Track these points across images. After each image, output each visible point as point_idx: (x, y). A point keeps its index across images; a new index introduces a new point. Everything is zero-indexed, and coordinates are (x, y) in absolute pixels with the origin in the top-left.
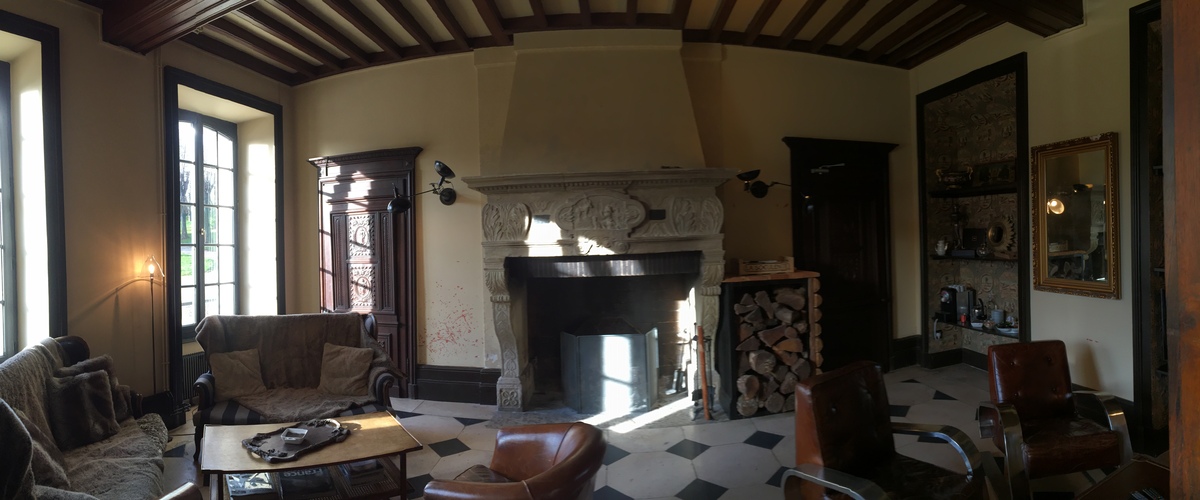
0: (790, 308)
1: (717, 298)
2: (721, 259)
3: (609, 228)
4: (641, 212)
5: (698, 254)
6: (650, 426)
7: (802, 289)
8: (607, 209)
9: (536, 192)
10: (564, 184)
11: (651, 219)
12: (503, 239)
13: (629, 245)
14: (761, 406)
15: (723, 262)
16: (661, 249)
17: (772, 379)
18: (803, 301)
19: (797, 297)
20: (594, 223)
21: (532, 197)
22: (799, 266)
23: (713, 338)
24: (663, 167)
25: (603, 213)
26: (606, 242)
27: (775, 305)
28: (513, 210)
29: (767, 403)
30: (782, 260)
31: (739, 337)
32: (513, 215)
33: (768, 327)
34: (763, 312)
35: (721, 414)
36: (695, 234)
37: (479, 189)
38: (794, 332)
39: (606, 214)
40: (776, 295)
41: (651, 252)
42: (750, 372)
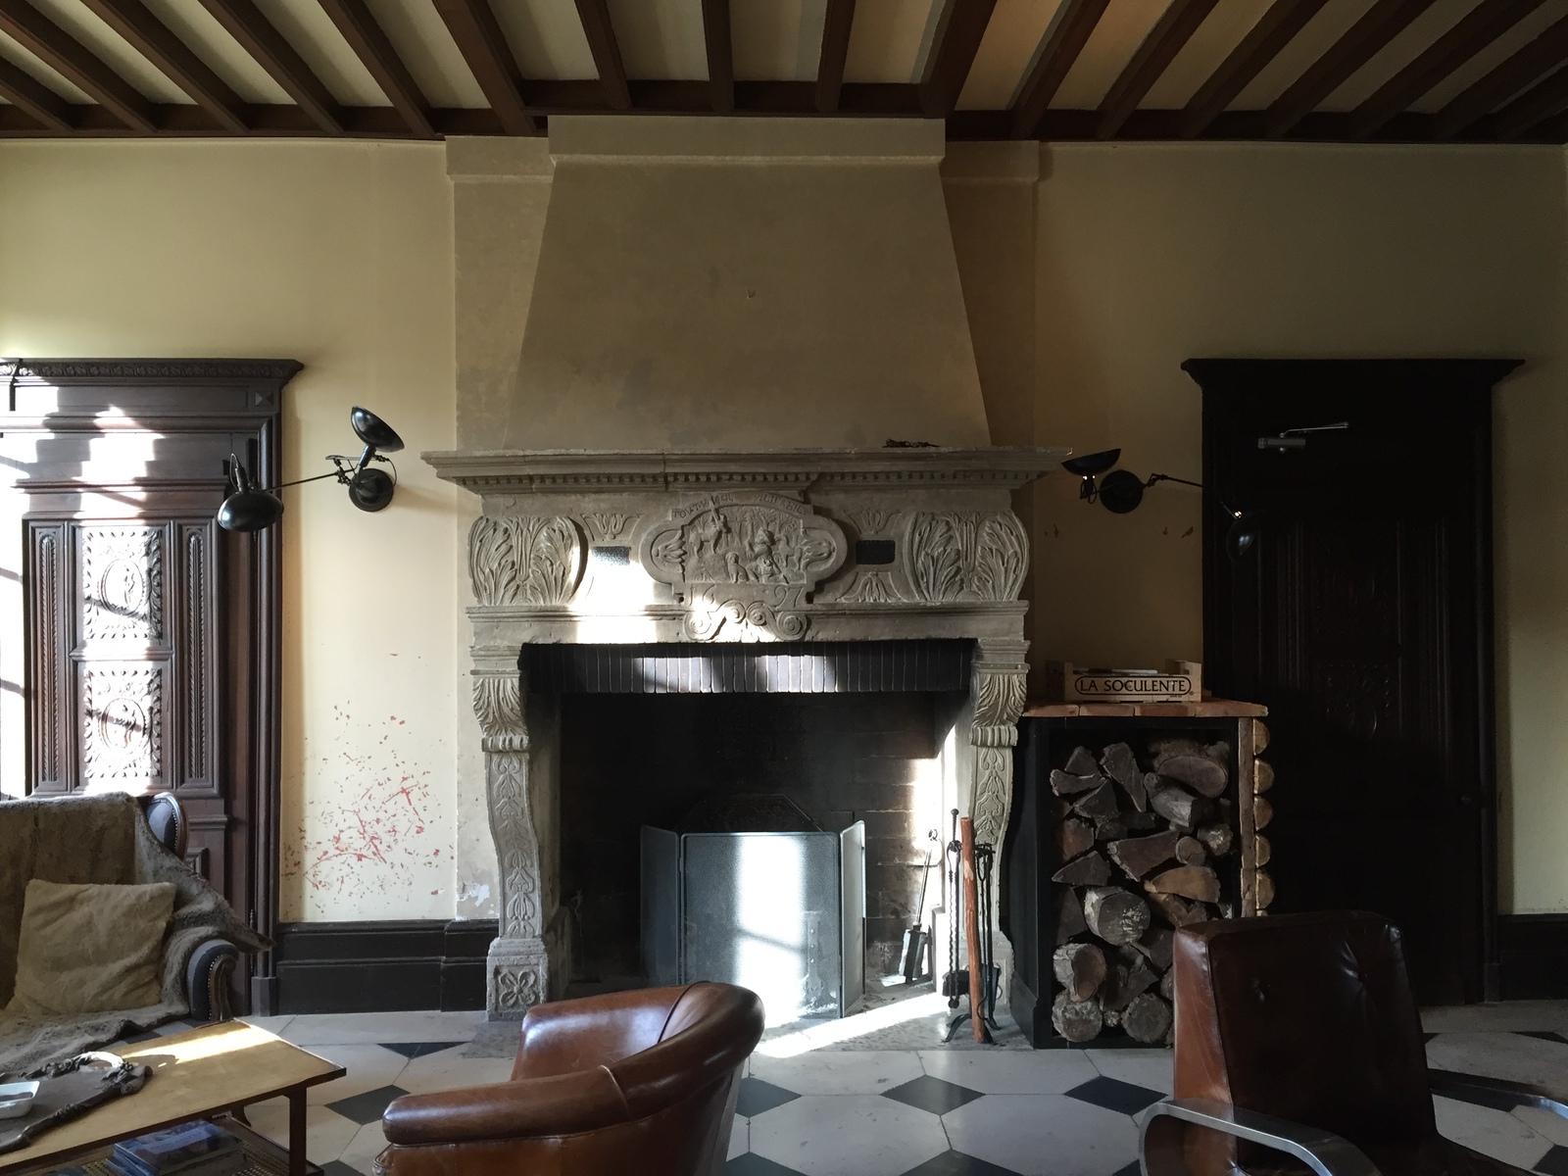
0: (1188, 789)
1: (1008, 754)
2: (1020, 661)
3: (763, 580)
4: (836, 543)
5: (969, 646)
6: (845, 1047)
7: (1222, 746)
8: (761, 535)
9: (599, 491)
10: (666, 476)
11: (859, 562)
12: (519, 602)
13: (808, 621)
14: (1112, 1021)
15: (1024, 669)
16: (882, 632)
17: (1139, 960)
18: (1222, 774)
19: (1208, 763)
20: (731, 567)
21: (588, 504)
22: (1213, 688)
23: (998, 849)
24: (892, 444)
25: (751, 546)
26: (756, 613)
27: (1151, 780)
28: (544, 533)
29: (1125, 1016)
30: (1174, 669)
31: (1060, 851)
32: (543, 542)
33: (1133, 833)
34: (1119, 794)
35: (1012, 1034)
36: (962, 598)
37: (462, 481)
38: (1199, 849)
39: (757, 549)
40: (1156, 754)
41: (859, 637)
42: (1085, 936)
